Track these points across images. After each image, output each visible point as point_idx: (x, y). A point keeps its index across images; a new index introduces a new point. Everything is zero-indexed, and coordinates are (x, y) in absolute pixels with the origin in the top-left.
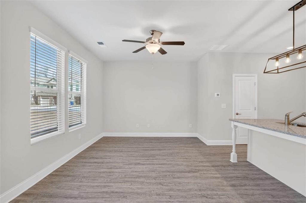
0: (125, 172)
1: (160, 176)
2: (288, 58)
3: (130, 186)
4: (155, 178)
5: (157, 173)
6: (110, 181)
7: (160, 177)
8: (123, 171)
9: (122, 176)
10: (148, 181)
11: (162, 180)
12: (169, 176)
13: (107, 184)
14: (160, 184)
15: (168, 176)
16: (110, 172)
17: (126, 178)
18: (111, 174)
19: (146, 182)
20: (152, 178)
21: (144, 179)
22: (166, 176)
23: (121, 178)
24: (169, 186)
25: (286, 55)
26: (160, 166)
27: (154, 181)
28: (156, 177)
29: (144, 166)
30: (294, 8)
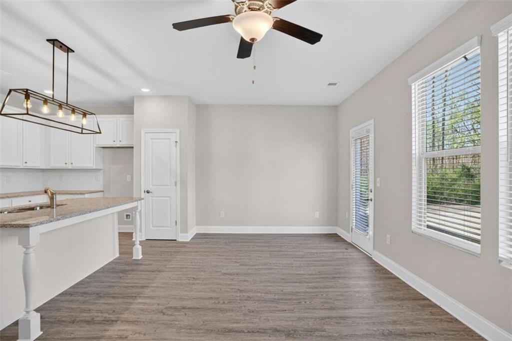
0: (305, 309)
1: (239, 303)
2: (45, 106)
3: (283, 289)
4: (248, 298)
5: (243, 308)
7: (240, 300)
9: (305, 302)
10: (259, 294)
11: (238, 295)
12: (224, 302)
14: (241, 291)
15: (226, 302)
17: (296, 299)
19: (262, 293)
20: (252, 299)
21: (265, 297)
22: (230, 302)
23: (304, 299)
24: (230, 289)
25: (43, 99)
26: (235, 325)
27: (251, 294)
28: (247, 300)
29: (271, 324)
30: (54, 42)
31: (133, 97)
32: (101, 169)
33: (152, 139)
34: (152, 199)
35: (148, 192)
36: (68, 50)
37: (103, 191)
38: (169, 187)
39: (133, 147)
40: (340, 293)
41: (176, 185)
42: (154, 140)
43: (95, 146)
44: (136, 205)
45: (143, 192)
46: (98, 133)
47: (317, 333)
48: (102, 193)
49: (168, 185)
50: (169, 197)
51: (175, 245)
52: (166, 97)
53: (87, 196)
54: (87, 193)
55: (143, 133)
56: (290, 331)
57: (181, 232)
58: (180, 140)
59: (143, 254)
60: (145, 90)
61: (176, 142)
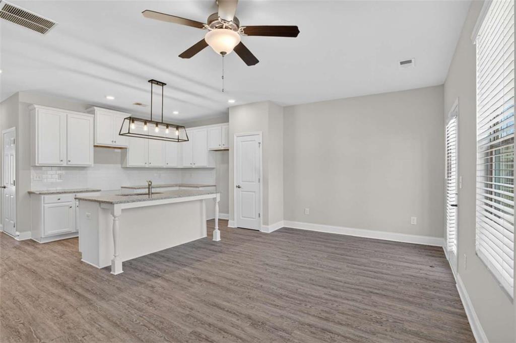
0: (298, 311)
1: (248, 288)
3: (300, 289)
4: (260, 287)
5: (246, 293)
6: (328, 302)
7: (251, 287)
8: (300, 316)
9: (306, 305)
10: (273, 287)
11: (255, 283)
12: (237, 285)
13: (333, 298)
14: (261, 280)
15: (239, 285)
16: (327, 319)
17: (300, 300)
18: (325, 315)
20: (262, 289)
21: (275, 291)
22: (242, 286)
23: (309, 302)
24: (255, 276)
27: (266, 285)
28: (257, 288)
29: (251, 312)
30: (152, 81)
31: (228, 108)
32: (214, 168)
34: (242, 194)
35: (239, 187)
36: (163, 84)
37: (215, 186)
38: (254, 183)
39: (228, 150)
40: (356, 309)
41: (259, 182)
42: (243, 143)
43: (208, 150)
44: (215, 197)
45: (235, 187)
46: (186, 141)
47: (280, 333)
48: (215, 187)
50: (255, 192)
51: (256, 235)
52: (251, 104)
53: (201, 189)
54: (201, 187)
55: (235, 137)
56: (259, 322)
57: (263, 224)
58: (263, 142)
59: (221, 237)
60: (232, 101)
61: (259, 143)
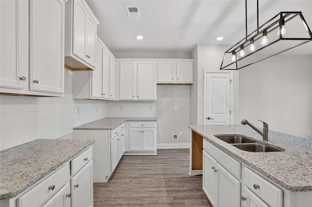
31: (197, 45)
32: (154, 101)
33: (212, 78)
35: (209, 119)
38: (225, 115)
41: (230, 113)
42: (213, 79)
43: (157, 83)
45: (205, 119)
49: (224, 113)
50: (225, 122)
55: (205, 73)
58: (233, 79)
61: (230, 80)
